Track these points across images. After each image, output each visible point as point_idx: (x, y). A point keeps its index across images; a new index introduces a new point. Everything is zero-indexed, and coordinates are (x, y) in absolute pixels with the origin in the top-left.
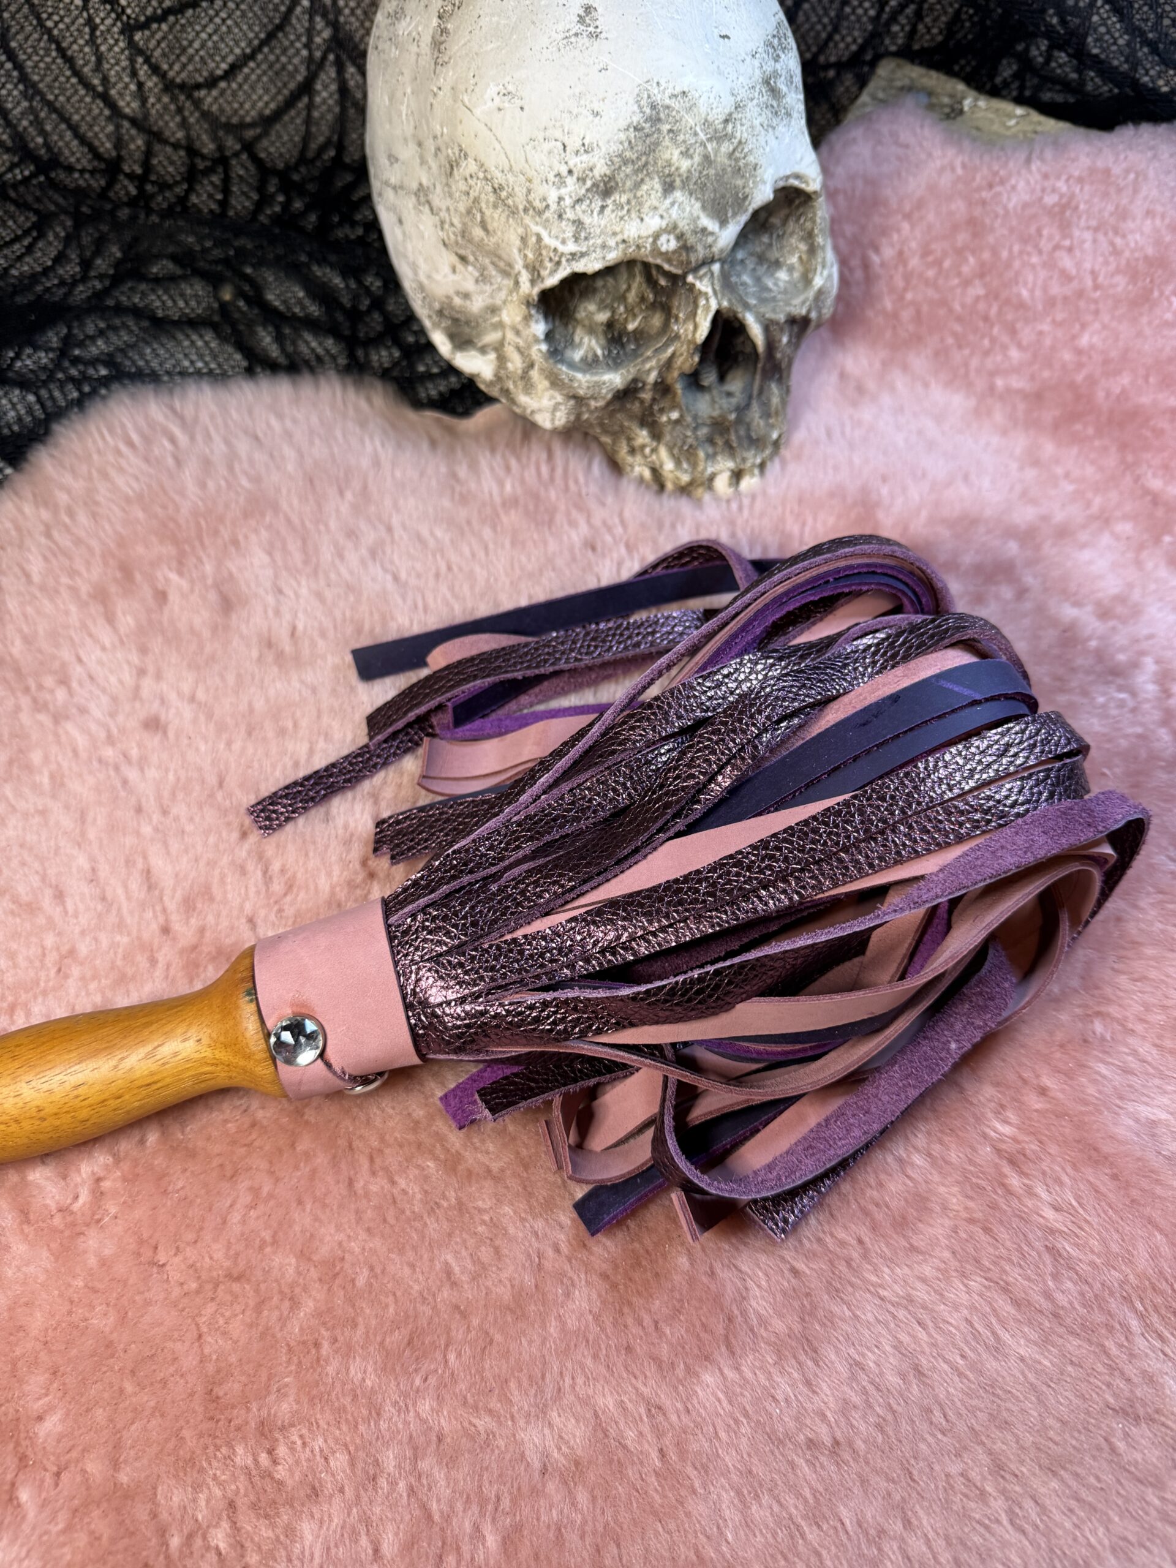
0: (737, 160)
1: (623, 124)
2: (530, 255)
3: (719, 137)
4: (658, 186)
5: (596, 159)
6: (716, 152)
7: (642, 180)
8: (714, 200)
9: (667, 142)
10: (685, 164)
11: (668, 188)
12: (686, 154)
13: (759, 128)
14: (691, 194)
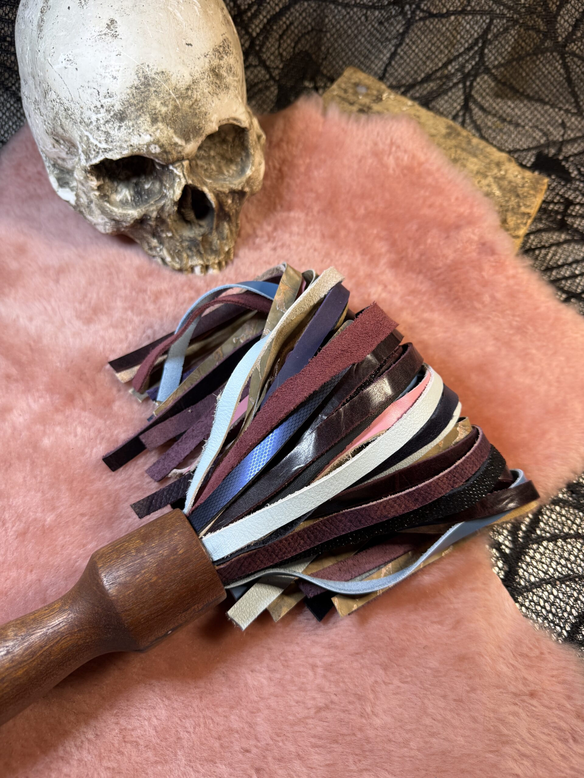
0: (194, 109)
1: (129, 85)
2: (85, 147)
3: (183, 97)
4: (149, 119)
5: (115, 101)
6: (182, 104)
7: (140, 115)
8: (181, 129)
9: (153, 97)
10: (164, 109)
11: (154, 120)
12: (164, 104)
13: (207, 94)
14: (168, 125)
